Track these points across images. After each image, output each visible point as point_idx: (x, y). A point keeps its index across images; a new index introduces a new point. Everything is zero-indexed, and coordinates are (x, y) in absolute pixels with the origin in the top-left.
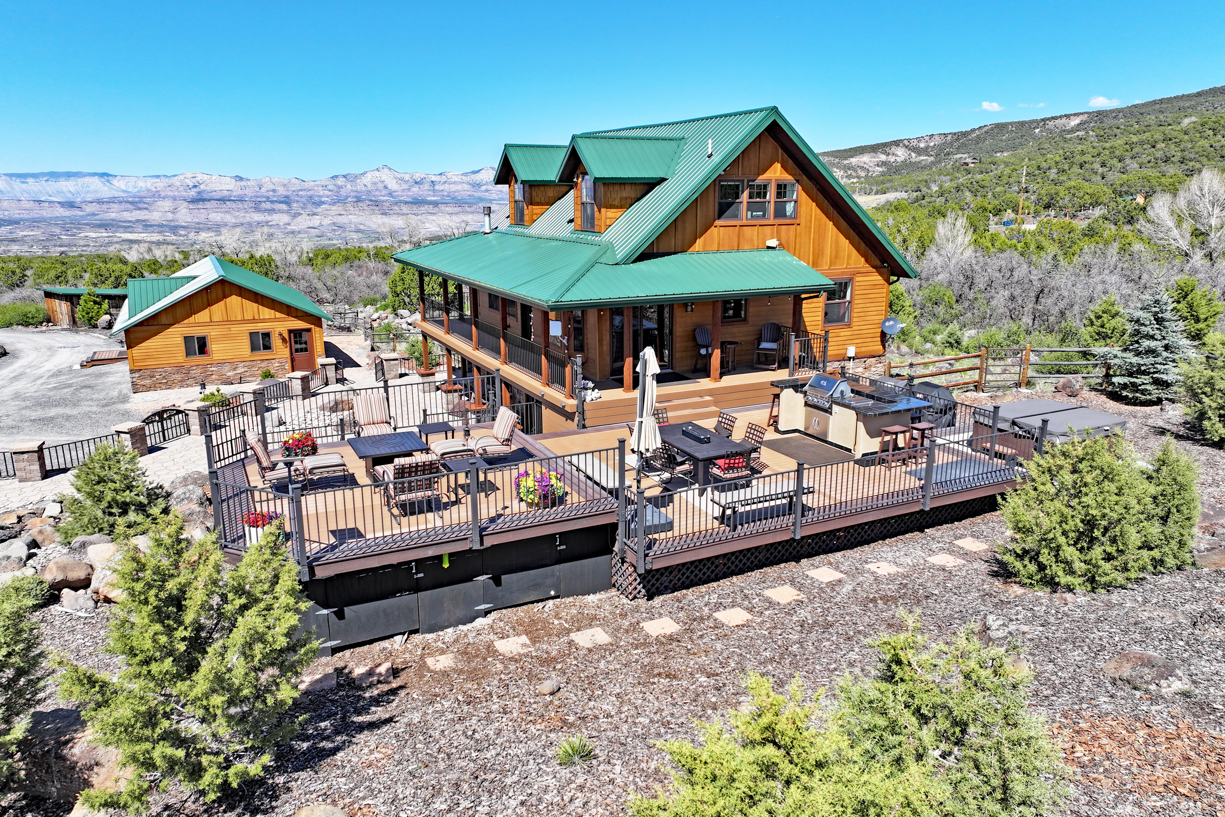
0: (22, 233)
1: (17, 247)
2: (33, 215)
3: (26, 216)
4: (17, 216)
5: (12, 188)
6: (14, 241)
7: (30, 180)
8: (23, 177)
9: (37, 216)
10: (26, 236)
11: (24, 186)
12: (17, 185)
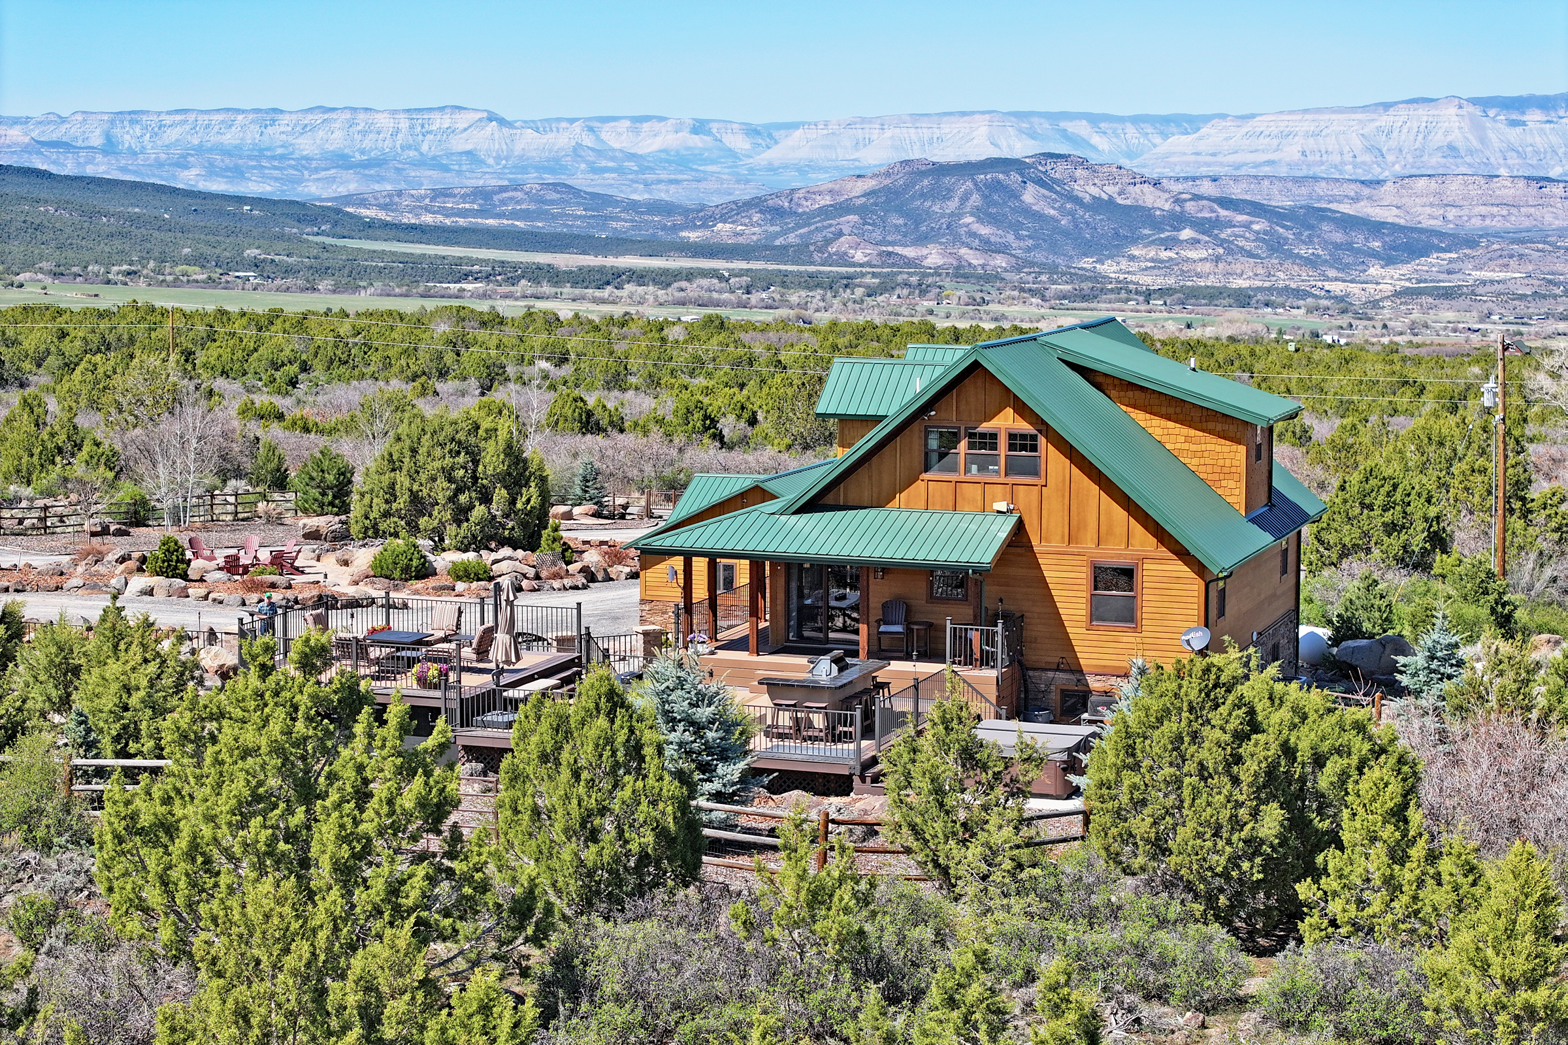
0: (1477, 274)
1: (1451, 315)
2: (1518, 221)
3: (1496, 224)
4: (1477, 222)
5: (1483, 140)
6: (1448, 294)
7: (1534, 116)
8: (1516, 105)
9: (1527, 223)
10: (1484, 283)
11: (1514, 134)
12: (1499, 132)
